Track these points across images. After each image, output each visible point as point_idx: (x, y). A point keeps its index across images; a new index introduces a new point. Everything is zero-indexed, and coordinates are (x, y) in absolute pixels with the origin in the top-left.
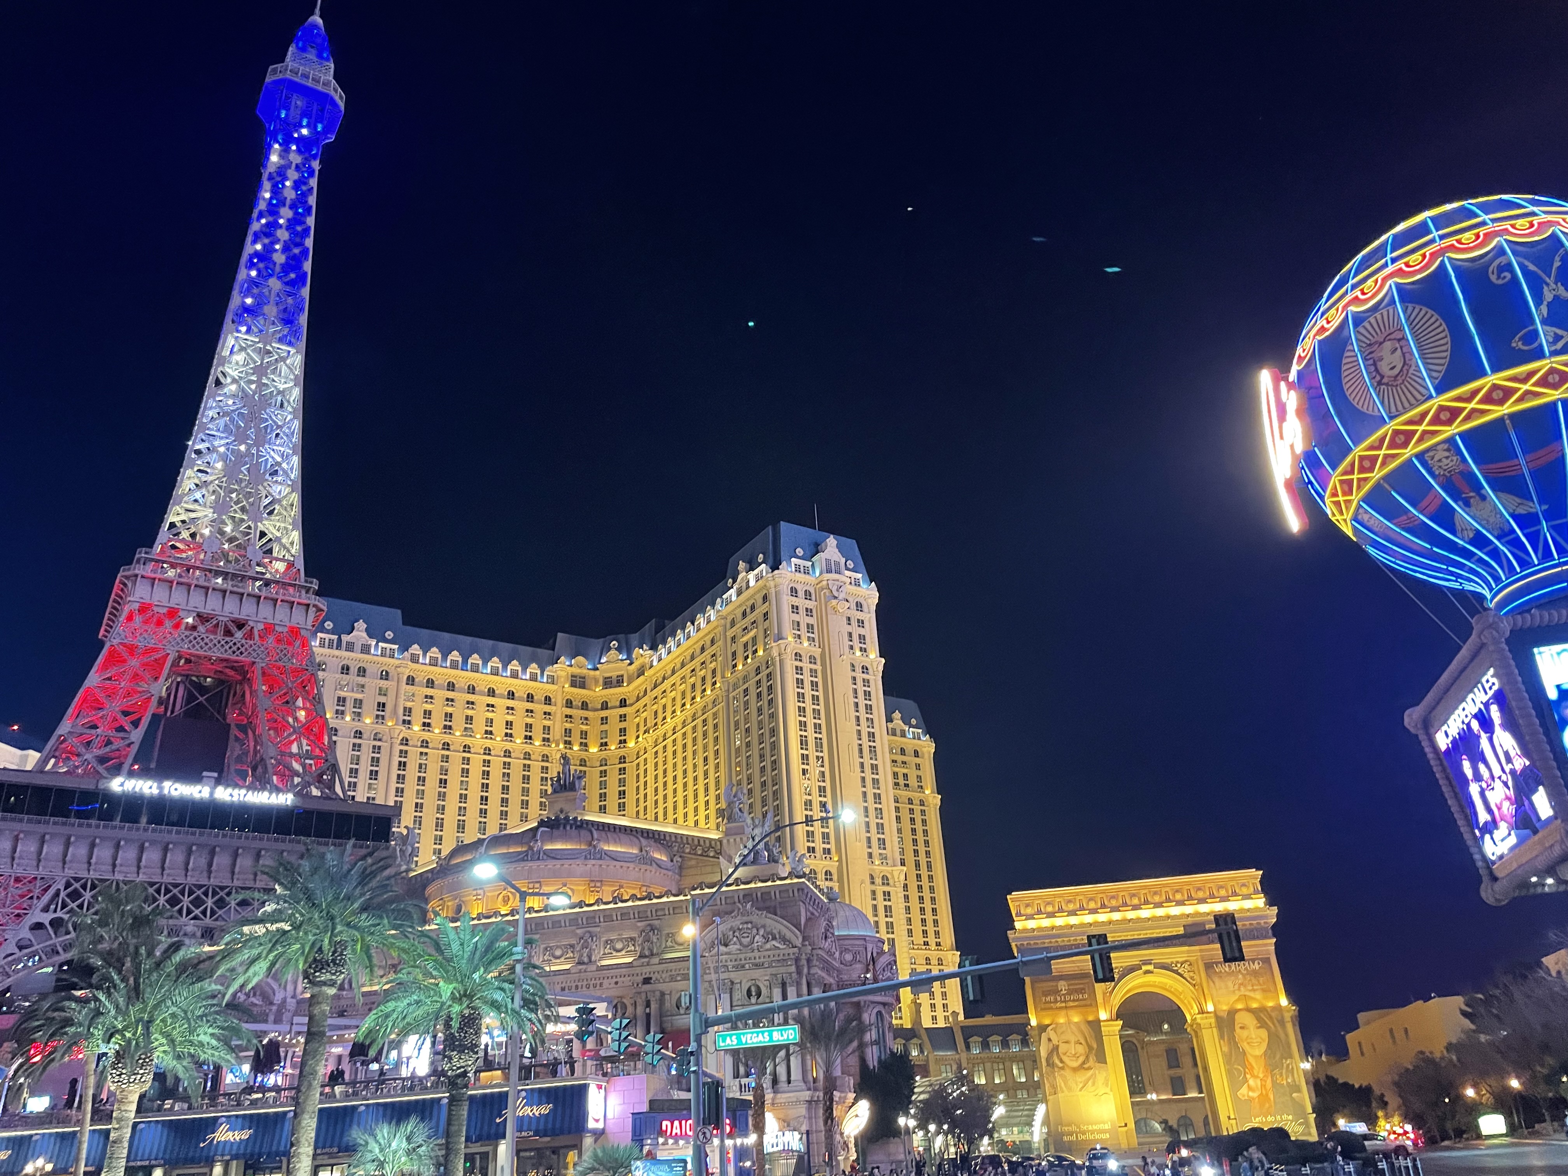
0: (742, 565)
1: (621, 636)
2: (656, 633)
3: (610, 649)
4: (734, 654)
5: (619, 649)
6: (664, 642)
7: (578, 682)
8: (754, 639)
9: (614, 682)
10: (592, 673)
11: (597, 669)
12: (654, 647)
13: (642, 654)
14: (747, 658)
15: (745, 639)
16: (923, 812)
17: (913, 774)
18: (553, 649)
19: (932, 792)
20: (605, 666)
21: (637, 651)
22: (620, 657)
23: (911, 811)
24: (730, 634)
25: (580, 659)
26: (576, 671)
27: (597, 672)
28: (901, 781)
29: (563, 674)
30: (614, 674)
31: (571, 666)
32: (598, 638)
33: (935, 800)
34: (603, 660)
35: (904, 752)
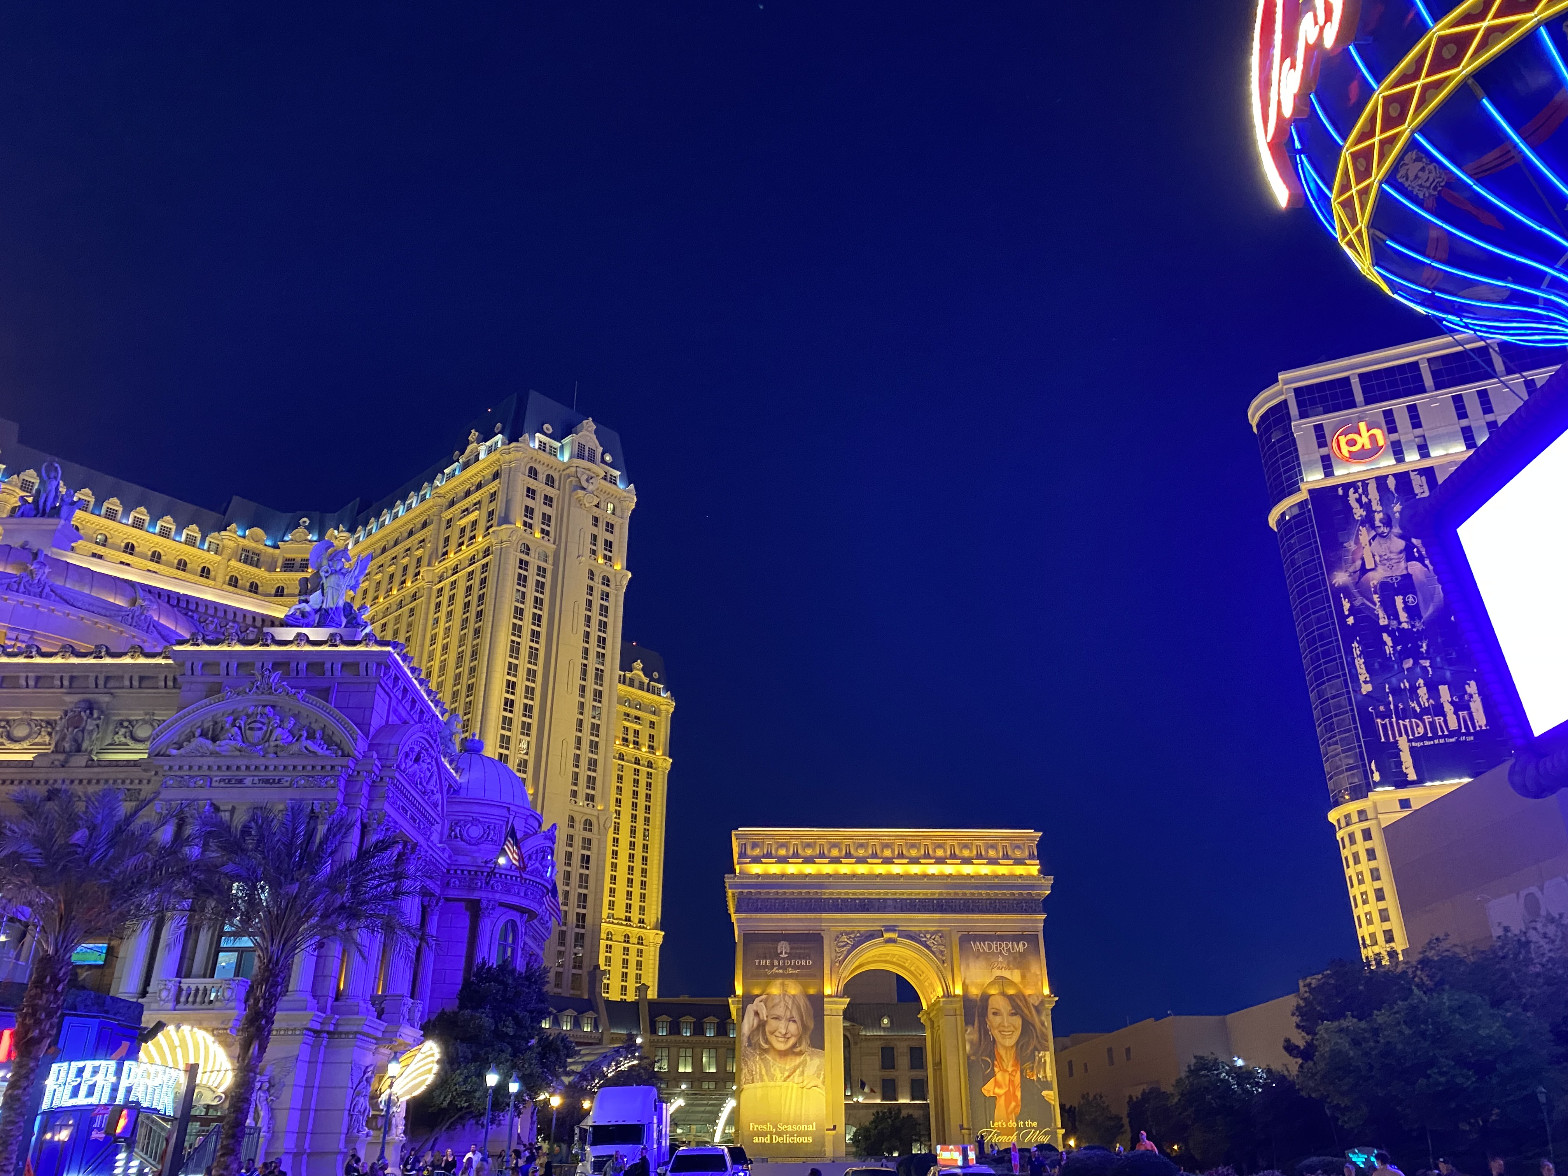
0: (474, 434)
1: (316, 515)
2: (359, 513)
3: (298, 525)
4: (447, 539)
5: (310, 529)
6: (365, 524)
7: (250, 558)
8: (474, 523)
9: (297, 565)
10: (271, 550)
11: (278, 547)
12: (352, 530)
13: (338, 536)
14: (462, 544)
15: (463, 522)
16: (649, 775)
17: (645, 732)
18: (224, 515)
19: (664, 754)
20: (287, 545)
21: (331, 533)
22: (310, 537)
23: (637, 772)
24: (447, 515)
25: (257, 531)
26: (248, 543)
27: (277, 551)
28: (631, 737)
29: (232, 544)
30: (298, 557)
31: (244, 537)
32: (284, 511)
33: (664, 763)
34: (288, 537)
35: (640, 706)
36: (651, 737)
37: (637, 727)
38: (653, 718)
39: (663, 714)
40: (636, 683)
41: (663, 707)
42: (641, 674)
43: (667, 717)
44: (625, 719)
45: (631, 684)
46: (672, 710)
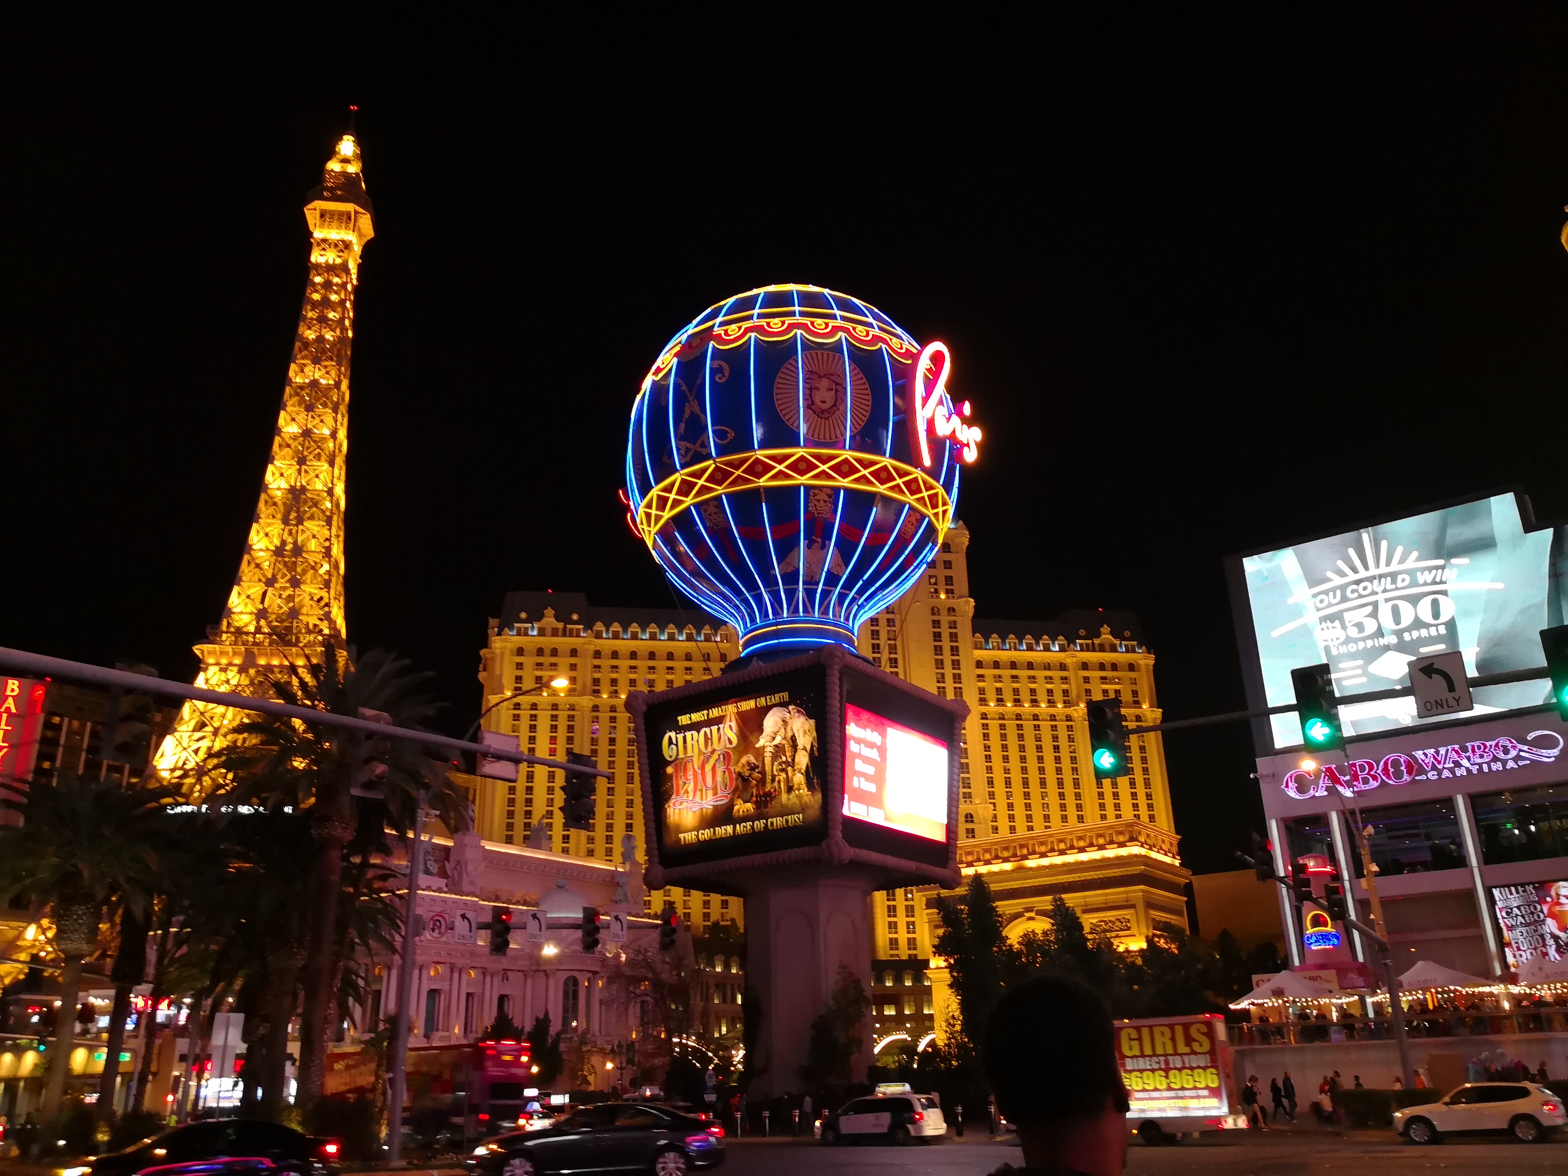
17: (1126, 689)
19: (1151, 706)
33: (1153, 714)
35: (1114, 667)
36: (1135, 693)
37: (1117, 687)
38: (1133, 675)
39: (1143, 669)
40: (1107, 647)
41: (1141, 662)
42: (1110, 637)
43: (1148, 670)
44: (1103, 683)
45: (1102, 648)
46: (1152, 662)
